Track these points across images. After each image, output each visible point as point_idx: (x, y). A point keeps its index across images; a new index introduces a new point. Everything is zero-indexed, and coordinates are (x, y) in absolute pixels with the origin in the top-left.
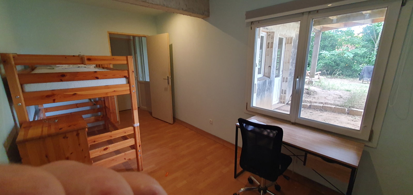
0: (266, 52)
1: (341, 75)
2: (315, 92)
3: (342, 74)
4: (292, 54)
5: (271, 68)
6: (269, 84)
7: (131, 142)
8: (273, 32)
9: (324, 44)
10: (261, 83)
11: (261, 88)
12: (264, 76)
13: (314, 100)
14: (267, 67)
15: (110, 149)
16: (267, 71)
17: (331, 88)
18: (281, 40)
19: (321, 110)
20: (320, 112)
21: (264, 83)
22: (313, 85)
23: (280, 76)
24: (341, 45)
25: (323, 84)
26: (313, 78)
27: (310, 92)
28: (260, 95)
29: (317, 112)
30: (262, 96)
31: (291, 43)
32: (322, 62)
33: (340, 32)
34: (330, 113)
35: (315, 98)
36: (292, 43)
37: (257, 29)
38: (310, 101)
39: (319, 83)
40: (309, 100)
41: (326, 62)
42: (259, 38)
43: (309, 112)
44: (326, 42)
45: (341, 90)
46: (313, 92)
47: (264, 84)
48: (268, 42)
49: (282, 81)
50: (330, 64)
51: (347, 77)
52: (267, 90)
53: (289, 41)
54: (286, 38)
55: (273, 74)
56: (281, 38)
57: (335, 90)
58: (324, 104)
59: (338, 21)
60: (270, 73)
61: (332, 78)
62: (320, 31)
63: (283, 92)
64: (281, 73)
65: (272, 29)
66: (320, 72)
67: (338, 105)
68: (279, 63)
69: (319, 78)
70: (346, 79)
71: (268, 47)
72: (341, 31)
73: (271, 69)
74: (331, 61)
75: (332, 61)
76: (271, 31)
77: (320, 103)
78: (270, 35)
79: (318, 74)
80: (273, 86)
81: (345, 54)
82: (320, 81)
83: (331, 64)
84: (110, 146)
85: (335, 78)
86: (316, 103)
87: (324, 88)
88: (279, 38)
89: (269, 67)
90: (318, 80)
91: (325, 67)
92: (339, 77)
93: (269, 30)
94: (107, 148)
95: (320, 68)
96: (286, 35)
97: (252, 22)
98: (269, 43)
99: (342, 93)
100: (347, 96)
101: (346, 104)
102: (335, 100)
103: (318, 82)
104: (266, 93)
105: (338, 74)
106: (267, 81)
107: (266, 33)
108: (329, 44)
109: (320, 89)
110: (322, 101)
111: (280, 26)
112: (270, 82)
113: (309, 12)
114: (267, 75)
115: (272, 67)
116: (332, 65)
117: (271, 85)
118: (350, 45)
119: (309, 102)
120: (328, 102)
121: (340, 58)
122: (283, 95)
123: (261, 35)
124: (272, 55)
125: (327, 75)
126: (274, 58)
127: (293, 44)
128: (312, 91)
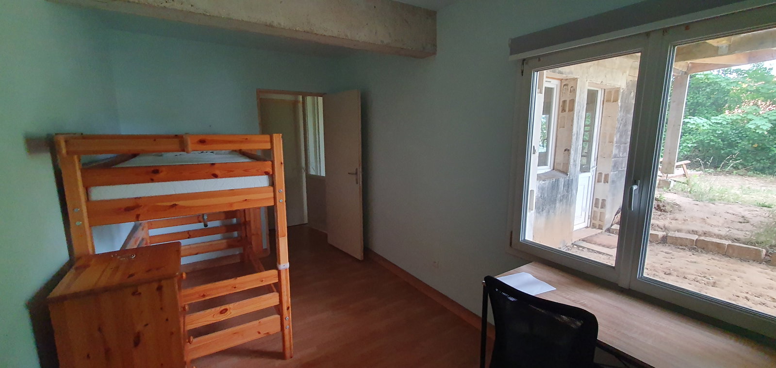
0: (559, 121)
1: (742, 168)
2: (677, 207)
3: (745, 166)
4: (618, 123)
5: (570, 153)
6: (566, 188)
7: (271, 300)
8: (575, 80)
9: (696, 101)
10: (547, 184)
11: (546, 195)
12: (553, 169)
13: (674, 225)
14: (561, 151)
15: (231, 311)
16: (560, 159)
17: (718, 198)
18: (592, 96)
19: (694, 249)
20: (690, 253)
21: (555, 186)
22: (670, 189)
23: (591, 170)
24: (739, 102)
25: (695, 189)
26: (669, 175)
27: (664, 206)
28: (544, 211)
29: (682, 253)
30: (549, 212)
31: (616, 101)
32: (691, 139)
33: (735, 75)
34: (717, 258)
35: (676, 220)
36: (619, 101)
37: (536, 75)
38: (664, 227)
39: (686, 185)
40: (661, 223)
41: (702, 138)
42: (541, 93)
43: (663, 251)
44: (699, 97)
45: (744, 204)
46: (672, 207)
47: (553, 187)
48: (562, 100)
49: (596, 181)
50: (712, 143)
51: (758, 173)
52: (561, 201)
53: (612, 96)
54: (605, 89)
55: (575, 165)
56: (593, 90)
57: (729, 202)
58: (700, 235)
59: (731, 50)
60: (567, 164)
61: (718, 175)
62: (686, 73)
63: (598, 204)
64: (593, 163)
65: (571, 73)
66: (688, 162)
67: (738, 240)
68: (588, 141)
69: (685, 175)
70: (756, 176)
71: (564, 110)
72: (737, 71)
73: (569, 155)
74: (714, 136)
75: (718, 137)
76: (570, 76)
77: (691, 232)
78: (569, 86)
79: (682, 165)
80: (574, 192)
81: (751, 122)
82: (687, 181)
83: (714, 144)
84: (231, 306)
85: (725, 175)
86: (679, 231)
87: (698, 197)
88: (588, 90)
89: (565, 151)
90: (683, 179)
91: (699, 151)
92: (735, 172)
93: (564, 75)
94: (226, 310)
95: (685, 153)
96: (604, 83)
97: (524, 60)
98: (564, 102)
99: (749, 211)
100: (762, 219)
101: (762, 239)
102: (729, 228)
103: (683, 183)
104: (558, 205)
105: (732, 166)
106: (562, 181)
107: (557, 82)
108: (707, 99)
109: (688, 198)
110: (695, 229)
111: (590, 66)
112: (568, 184)
113: (665, 31)
114: (561, 167)
115: (572, 152)
116: (717, 145)
117: (570, 190)
118: (763, 101)
119: (662, 229)
120: (711, 230)
121: (736, 130)
122: (599, 210)
123: (546, 85)
124: (572, 125)
125: (705, 168)
126: (576, 132)
127: (621, 102)
128: (668, 203)
